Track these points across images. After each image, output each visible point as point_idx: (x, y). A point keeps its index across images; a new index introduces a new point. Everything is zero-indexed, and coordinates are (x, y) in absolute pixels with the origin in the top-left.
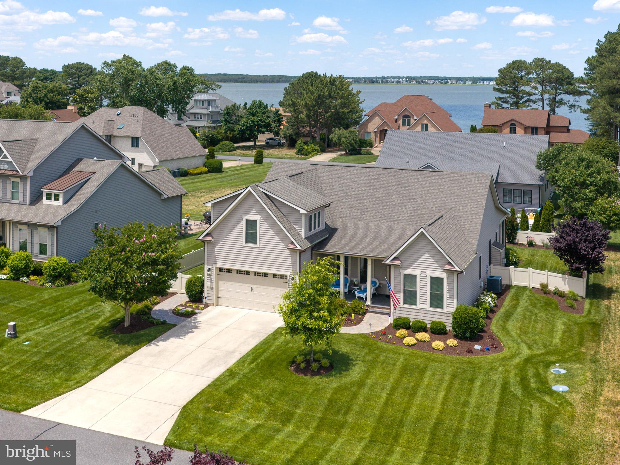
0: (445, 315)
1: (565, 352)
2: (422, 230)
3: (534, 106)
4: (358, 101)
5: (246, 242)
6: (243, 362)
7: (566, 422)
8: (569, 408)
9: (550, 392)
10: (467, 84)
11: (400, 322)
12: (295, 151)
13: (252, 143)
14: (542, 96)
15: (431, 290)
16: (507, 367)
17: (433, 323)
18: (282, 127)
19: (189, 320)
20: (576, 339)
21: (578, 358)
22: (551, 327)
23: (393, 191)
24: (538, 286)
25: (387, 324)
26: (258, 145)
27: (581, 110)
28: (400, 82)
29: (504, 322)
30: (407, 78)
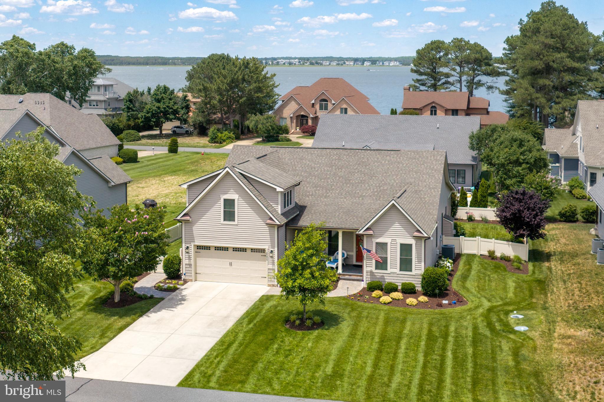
0: (414, 277)
1: (519, 303)
2: (393, 202)
3: (453, 88)
4: (273, 85)
5: (224, 220)
6: (241, 323)
7: (530, 352)
8: (531, 341)
9: (515, 332)
10: (365, 65)
11: (374, 285)
12: (208, 139)
13: (158, 132)
14: (460, 77)
15: (401, 255)
16: (473, 316)
17: (403, 284)
18: (191, 114)
19: (174, 293)
20: (527, 293)
21: (531, 306)
22: (504, 284)
23: (355, 169)
24: (486, 253)
25: (360, 288)
26: (165, 134)
27: (500, 91)
28: (293, 63)
29: (463, 282)
30: (300, 59)
